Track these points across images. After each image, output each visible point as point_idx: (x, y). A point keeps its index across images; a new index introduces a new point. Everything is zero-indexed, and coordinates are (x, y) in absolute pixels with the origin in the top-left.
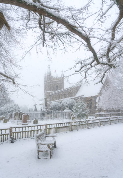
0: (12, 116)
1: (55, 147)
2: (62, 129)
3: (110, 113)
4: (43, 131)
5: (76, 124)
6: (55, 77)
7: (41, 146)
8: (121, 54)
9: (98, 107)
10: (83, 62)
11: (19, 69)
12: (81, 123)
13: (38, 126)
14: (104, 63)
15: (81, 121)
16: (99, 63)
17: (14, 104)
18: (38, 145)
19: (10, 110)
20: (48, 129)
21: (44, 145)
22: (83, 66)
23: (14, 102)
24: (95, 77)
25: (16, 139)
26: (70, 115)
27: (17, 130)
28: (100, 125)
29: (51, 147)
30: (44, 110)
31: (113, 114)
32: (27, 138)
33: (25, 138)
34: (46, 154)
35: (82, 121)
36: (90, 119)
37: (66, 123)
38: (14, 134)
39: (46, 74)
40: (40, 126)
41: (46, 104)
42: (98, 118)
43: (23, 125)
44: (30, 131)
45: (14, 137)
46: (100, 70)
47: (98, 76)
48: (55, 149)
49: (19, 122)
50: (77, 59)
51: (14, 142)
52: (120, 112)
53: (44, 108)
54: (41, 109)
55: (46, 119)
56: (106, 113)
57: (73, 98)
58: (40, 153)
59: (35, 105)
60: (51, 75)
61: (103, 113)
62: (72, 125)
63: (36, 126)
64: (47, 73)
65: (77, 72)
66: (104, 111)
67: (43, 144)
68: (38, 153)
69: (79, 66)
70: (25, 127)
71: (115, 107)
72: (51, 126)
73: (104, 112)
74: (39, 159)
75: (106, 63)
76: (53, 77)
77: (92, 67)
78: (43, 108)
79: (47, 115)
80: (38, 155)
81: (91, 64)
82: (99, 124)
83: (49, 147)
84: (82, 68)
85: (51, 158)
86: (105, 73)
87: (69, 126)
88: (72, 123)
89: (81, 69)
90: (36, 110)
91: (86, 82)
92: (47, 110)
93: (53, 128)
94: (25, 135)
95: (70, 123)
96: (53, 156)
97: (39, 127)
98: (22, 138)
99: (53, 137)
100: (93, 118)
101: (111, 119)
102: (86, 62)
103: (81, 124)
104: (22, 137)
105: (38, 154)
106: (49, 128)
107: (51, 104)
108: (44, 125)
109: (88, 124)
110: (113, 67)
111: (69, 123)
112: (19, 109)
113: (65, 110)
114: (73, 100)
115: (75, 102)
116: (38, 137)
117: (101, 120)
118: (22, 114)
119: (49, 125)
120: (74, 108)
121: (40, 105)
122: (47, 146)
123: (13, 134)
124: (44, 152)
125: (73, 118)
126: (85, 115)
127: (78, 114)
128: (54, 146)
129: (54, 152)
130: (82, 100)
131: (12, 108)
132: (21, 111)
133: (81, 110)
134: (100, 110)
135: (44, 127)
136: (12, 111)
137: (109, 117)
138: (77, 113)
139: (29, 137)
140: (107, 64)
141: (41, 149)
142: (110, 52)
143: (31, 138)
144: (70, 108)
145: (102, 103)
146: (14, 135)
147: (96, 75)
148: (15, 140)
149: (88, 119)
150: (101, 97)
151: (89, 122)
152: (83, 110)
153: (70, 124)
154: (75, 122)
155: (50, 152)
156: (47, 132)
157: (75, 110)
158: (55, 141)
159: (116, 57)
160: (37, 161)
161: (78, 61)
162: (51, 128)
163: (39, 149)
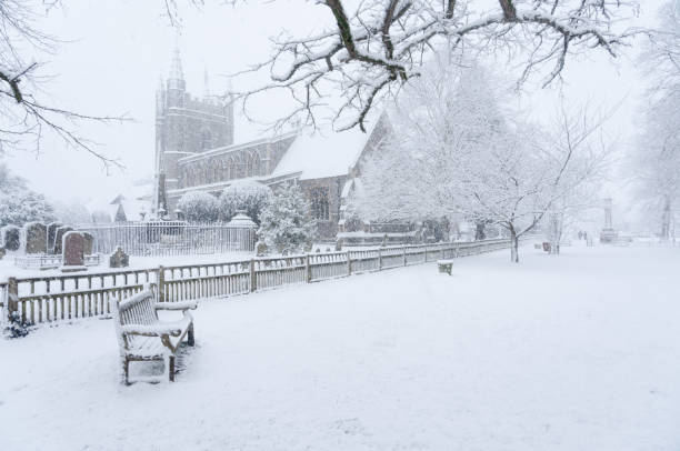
0: (17, 237)
1: (191, 342)
2: (217, 283)
3: (382, 235)
4: (146, 291)
5: (268, 268)
6: (200, 100)
7: (136, 342)
8: (429, 38)
9: (346, 214)
10: (300, 48)
11: (43, 47)
12: (288, 264)
13: (126, 274)
14: (370, 56)
15: (289, 256)
16: (354, 55)
17: (27, 192)
18: (124, 336)
19: (11, 215)
20: (167, 283)
21: (150, 335)
22: (302, 63)
23: (27, 185)
24: (340, 107)
25: (33, 324)
26: (252, 240)
27: (40, 288)
28: (350, 270)
29: (175, 341)
30: (152, 218)
31: (392, 239)
32: (80, 318)
33: (74, 319)
34: (154, 368)
35: (291, 259)
36: (318, 250)
37: (236, 264)
38: (24, 302)
39: (165, 83)
40: (137, 272)
41: (162, 198)
42: (345, 249)
43: (63, 271)
44: (95, 292)
45: (24, 315)
46: (359, 83)
47: (350, 103)
48: (189, 349)
49: (49, 262)
50: (282, 33)
51: (24, 335)
52: (413, 234)
53: (153, 211)
54: (143, 215)
55: (160, 252)
56: (369, 235)
57: (263, 178)
58: (132, 364)
59: (117, 201)
60: (184, 87)
61: (360, 234)
62: (256, 269)
63: (119, 273)
64: (169, 80)
65: (278, 83)
66: (367, 229)
67: (145, 334)
68: (123, 365)
69: (288, 59)
70: (71, 277)
71: (401, 215)
72: (177, 275)
73: (366, 231)
74: (129, 384)
75: (377, 59)
76: (192, 99)
77: (331, 68)
78: (148, 211)
79: (165, 237)
80: (123, 371)
81: (328, 58)
82: (346, 267)
83: (167, 343)
84: (297, 66)
85: (172, 379)
86: (374, 94)
87: (245, 274)
88: (256, 264)
89: (293, 72)
90: (121, 217)
91: (310, 121)
92: (166, 217)
93: (186, 281)
94: (73, 309)
95: (248, 263)
96: (183, 373)
97: (131, 278)
98: (63, 317)
99: (185, 309)
100: (329, 250)
101: (384, 254)
102: (313, 49)
103: (285, 267)
104: (59, 315)
105: (126, 369)
106: (172, 283)
107: (180, 197)
108: (153, 270)
109: (310, 267)
110: (399, 77)
111: (244, 264)
112: (48, 214)
113: (232, 222)
114: (266, 187)
115: (270, 193)
116: (125, 311)
117: (353, 257)
118: (62, 232)
119: (172, 269)
120: (265, 214)
121: (140, 199)
122: (159, 339)
123: (20, 304)
124: (148, 358)
125: (263, 248)
126: (302, 237)
127: (278, 235)
128: (186, 339)
129: (187, 360)
130: (295, 186)
131: (19, 207)
132: (59, 222)
133: (289, 222)
134: (353, 225)
135: (153, 278)
136: (19, 221)
137: (378, 248)
138: (276, 230)
139: (90, 315)
140: (380, 62)
141: (135, 353)
142: (394, 20)
143: (100, 316)
144: (253, 213)
145: (361, 202)
146: (24, 309)
147: (345, 100)
148: (30, 328)
149: (313, 252)
150: (358, 181)
151: (313, 261)
152: (296, 221)
153: (249, 267)
154: (267, 262)
155: (172, 359)
156: (162, 294)
157: (268, 219)
158: (192, 324)
159: (412, 45)
160: (120, 392)
161: (283, 39)
162: (177, 282)
163: (128, 353)
